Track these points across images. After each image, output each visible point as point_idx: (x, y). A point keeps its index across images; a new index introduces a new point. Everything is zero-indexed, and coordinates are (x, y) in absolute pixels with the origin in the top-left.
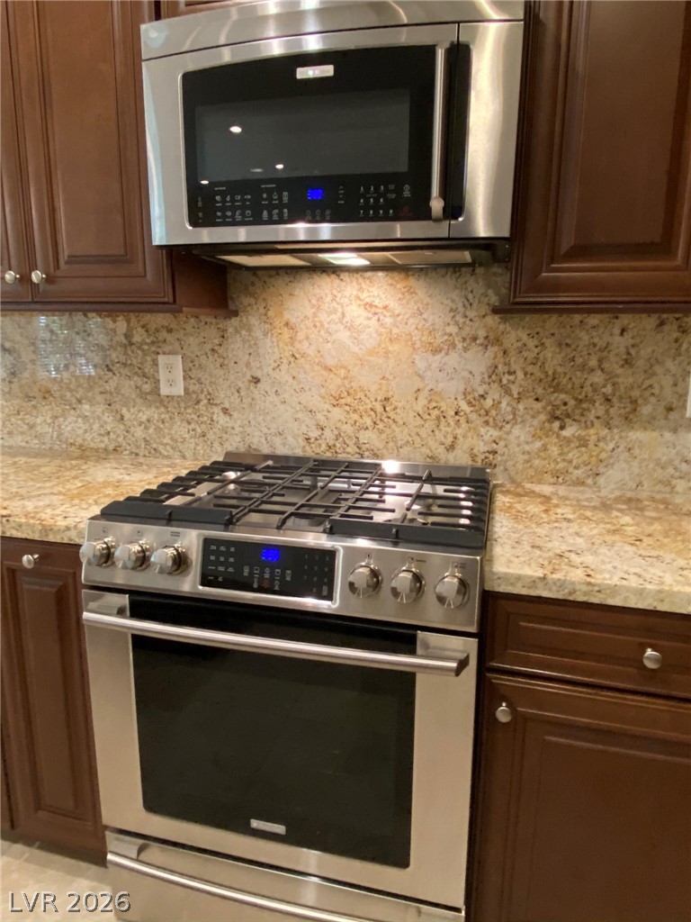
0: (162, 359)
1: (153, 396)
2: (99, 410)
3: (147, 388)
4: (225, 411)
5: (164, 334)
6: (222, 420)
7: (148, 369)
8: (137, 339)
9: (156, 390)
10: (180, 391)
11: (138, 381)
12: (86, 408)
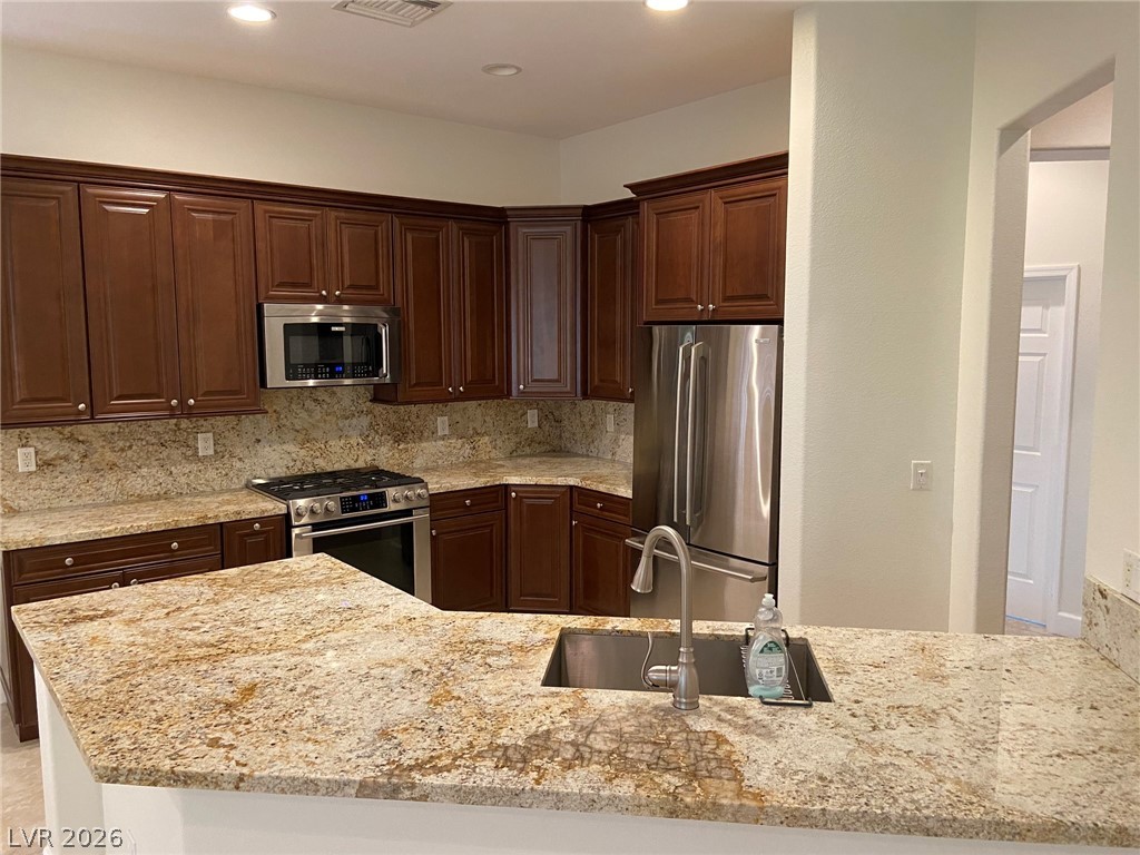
0: (199, 436)
1: (195, 457)
2: (154, 470)
3: (190, 453)
4: (240, 459)
5: (202, 422)
6: (238, 465)
7: (191, 442)
9: (196, 453)
10: (211, 452)
11: (184, 450)
12: (144, 471)
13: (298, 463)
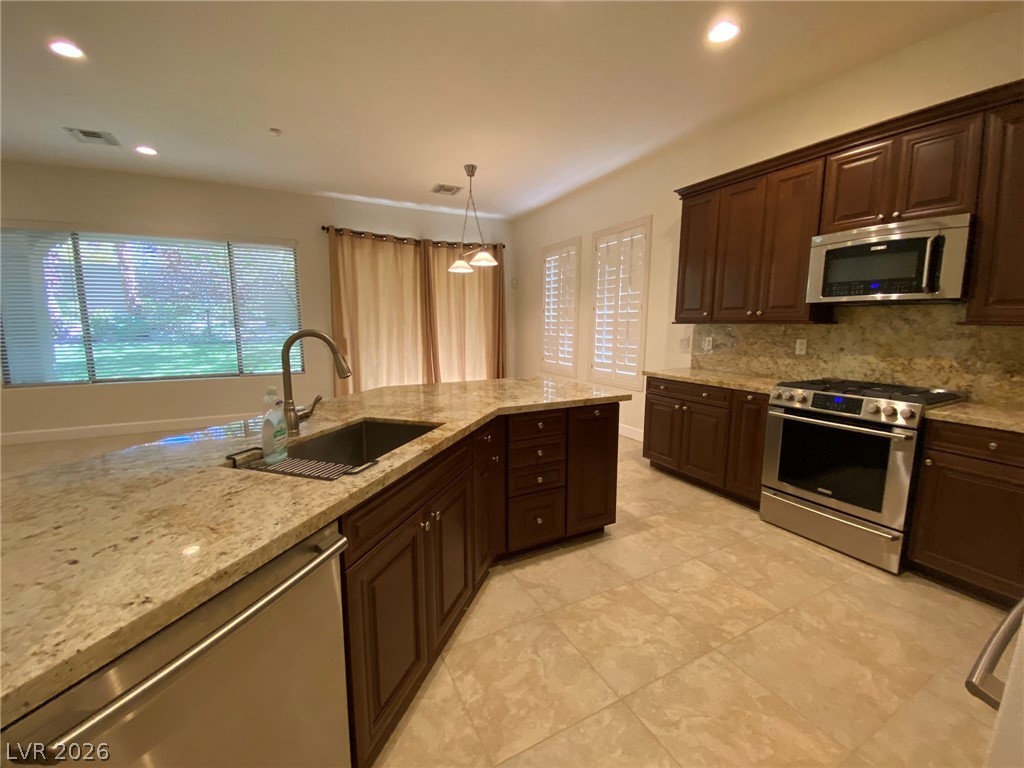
0: (798, 341)
1: (792, 355)
2: (767, 359)
3: (790, 351)
4: (825, 362)
5: (801, 331)
6: (823, 365)
7: (792, 344)
8: (788, 333)
9: (793, 353)
10: (803, 353)
11: (786, 349)
12: (761, 358)
13: (876, 373)
